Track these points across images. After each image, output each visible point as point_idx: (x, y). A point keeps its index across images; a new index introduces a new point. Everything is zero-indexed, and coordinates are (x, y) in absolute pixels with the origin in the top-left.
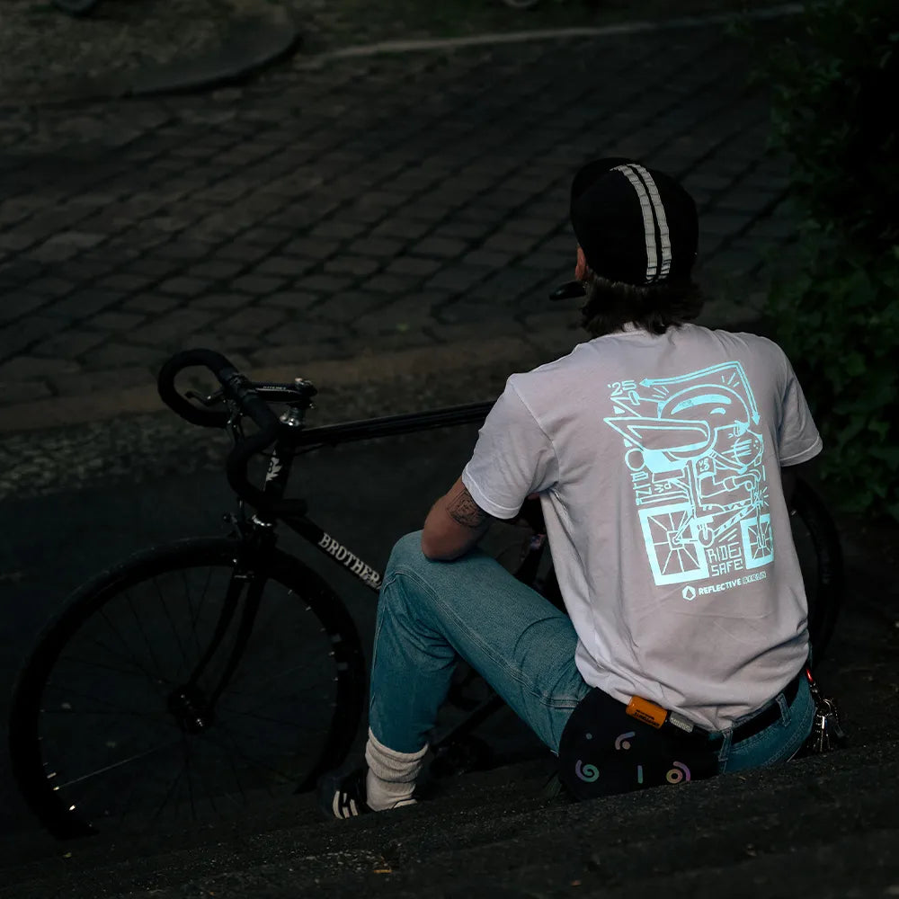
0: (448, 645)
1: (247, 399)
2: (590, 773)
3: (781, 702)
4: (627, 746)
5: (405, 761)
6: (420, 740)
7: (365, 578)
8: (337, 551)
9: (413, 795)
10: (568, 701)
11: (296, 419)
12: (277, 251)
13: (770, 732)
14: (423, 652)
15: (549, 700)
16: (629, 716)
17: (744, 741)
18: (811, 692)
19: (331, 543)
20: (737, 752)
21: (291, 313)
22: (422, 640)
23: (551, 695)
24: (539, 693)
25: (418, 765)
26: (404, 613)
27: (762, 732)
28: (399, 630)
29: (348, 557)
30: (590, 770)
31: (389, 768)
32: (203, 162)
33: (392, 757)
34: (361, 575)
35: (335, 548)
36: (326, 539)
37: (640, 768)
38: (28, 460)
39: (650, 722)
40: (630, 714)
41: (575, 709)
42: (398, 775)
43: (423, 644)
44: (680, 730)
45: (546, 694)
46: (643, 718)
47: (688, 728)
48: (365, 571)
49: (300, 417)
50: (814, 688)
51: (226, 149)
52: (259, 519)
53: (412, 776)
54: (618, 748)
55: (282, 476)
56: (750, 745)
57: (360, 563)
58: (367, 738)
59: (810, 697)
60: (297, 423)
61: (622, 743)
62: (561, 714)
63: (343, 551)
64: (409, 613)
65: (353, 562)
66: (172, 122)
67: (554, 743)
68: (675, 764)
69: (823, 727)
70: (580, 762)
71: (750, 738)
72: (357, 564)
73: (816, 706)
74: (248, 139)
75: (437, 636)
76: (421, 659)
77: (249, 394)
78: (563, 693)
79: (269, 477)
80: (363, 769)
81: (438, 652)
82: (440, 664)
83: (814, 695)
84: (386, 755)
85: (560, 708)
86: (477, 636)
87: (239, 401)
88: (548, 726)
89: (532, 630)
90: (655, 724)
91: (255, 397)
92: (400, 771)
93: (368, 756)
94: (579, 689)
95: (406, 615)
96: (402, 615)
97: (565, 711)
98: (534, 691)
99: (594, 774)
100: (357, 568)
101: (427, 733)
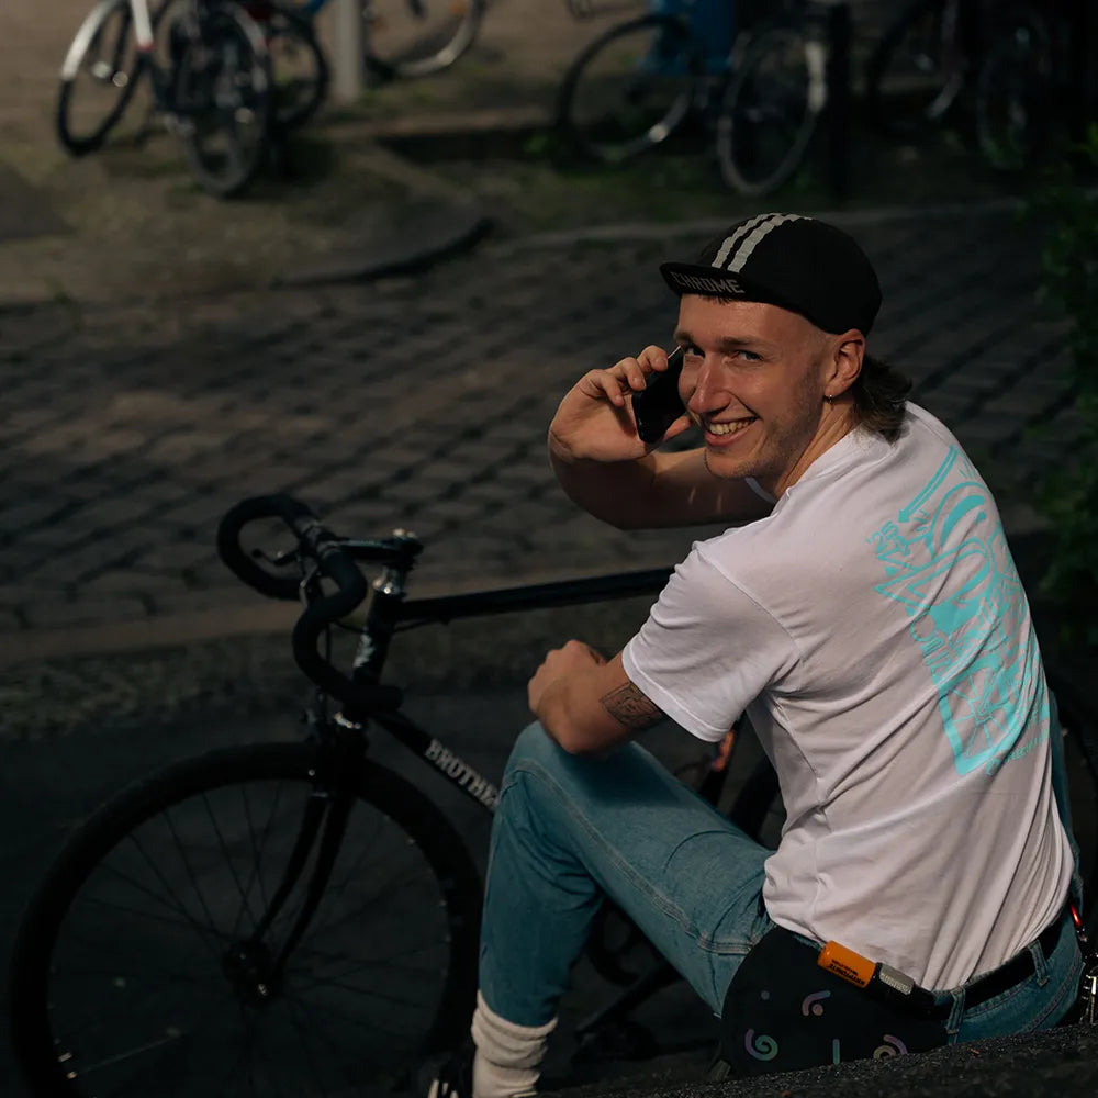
0: (587, 875)
1: (326, 554)
2: (767, 1048)
3: (1036, 953)
4: (818, 1010)
5: (523, 1038)
6: (547, 1009)
7: (488, 802)
8: (449, 765)
9: (537, 1086)
10: (737, 943)
11: (394, 584)
12: (440, 454)
13: (1020, 992)
14: (550, 882)
15: (710, 943)
16: (821, 968)
17: (982, 1005)
18: (1079, 941)
19: (441, 753)
20: (972, 1020)
21: (452, 525)
22: (549, 866)
23: (713, 936)
24: (698, 933)
25: (543, 1045)
26: (527, 826)
27: (1007, 992)
28: (520, 850)
29: (463, 773)
30: (765, 1044)
31: (500, 1046)
32: (361, 356)
33: (506, 1032)
34: (483, 798)
35: (446, 760)
36: (434, 748)
37: (836, 1044)
38: (107, 688)
39: (850, 977)
40: (822, 965)
41: (747, 957)
42: (514, 1057)
43: (552, 871)
44: (893, 990)
45: (706, 935)
46: (841, 972)
47: (906, 990)
48: (487, 793)
49: (400, 582)
50: (1081, 933)
51: (390, 343)
52: (346, 717)
53: (534, 1061)
54: (806, 1013)
55: (376, 662)
56: (992, 1008)
57: (480, 783)
58: (474, 1005)
59: (1077, 947)
60: (397, 590)
61: (812, 1006)
62: (727, 964)
63: (457, 766)
64: (532, 824)
65: (471, 780)
66: (328, 314)
67: (716, 1004)
68: (887, 1038)
69: (1094, 992)
70: (750, 1033)
71: (991, 1001)
72: (476, 784)
73: (1083, 960)
74: (416, 332)
75: (571, 860)
76: (548, 892)
77: (330, 547)
78: (730, 933)
79: (359, 661)
80: (470, 1050)
81: (572, 883)
82: (574, 902)
83: (1081, 944)
84: (499, 1028)
85: (726, 955)
86: (617, 853)
87: (317, 557)
88: (709, 976)
89: (690, 845)
90: (858, 981)
91: (336, 550)
92: (517, 1052)
93: (476, 1030)
94: (753, 927)
95: (530, 830)
96: (523, 829)
97: (731, 958)
98: (690, 930)
99: (770, 1049)
100: (476, 789)
101: (554, 1000)
